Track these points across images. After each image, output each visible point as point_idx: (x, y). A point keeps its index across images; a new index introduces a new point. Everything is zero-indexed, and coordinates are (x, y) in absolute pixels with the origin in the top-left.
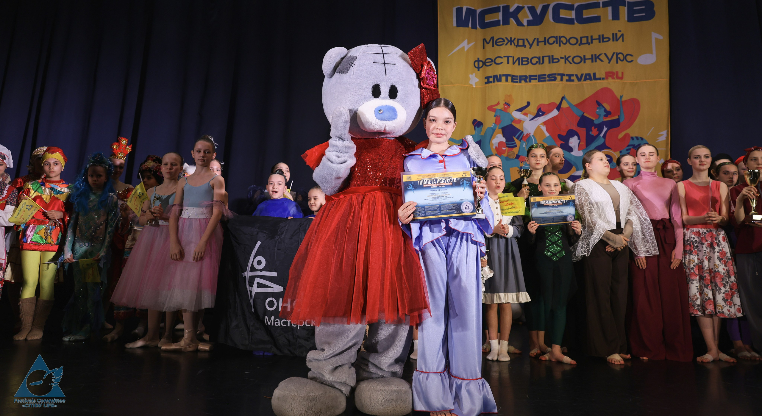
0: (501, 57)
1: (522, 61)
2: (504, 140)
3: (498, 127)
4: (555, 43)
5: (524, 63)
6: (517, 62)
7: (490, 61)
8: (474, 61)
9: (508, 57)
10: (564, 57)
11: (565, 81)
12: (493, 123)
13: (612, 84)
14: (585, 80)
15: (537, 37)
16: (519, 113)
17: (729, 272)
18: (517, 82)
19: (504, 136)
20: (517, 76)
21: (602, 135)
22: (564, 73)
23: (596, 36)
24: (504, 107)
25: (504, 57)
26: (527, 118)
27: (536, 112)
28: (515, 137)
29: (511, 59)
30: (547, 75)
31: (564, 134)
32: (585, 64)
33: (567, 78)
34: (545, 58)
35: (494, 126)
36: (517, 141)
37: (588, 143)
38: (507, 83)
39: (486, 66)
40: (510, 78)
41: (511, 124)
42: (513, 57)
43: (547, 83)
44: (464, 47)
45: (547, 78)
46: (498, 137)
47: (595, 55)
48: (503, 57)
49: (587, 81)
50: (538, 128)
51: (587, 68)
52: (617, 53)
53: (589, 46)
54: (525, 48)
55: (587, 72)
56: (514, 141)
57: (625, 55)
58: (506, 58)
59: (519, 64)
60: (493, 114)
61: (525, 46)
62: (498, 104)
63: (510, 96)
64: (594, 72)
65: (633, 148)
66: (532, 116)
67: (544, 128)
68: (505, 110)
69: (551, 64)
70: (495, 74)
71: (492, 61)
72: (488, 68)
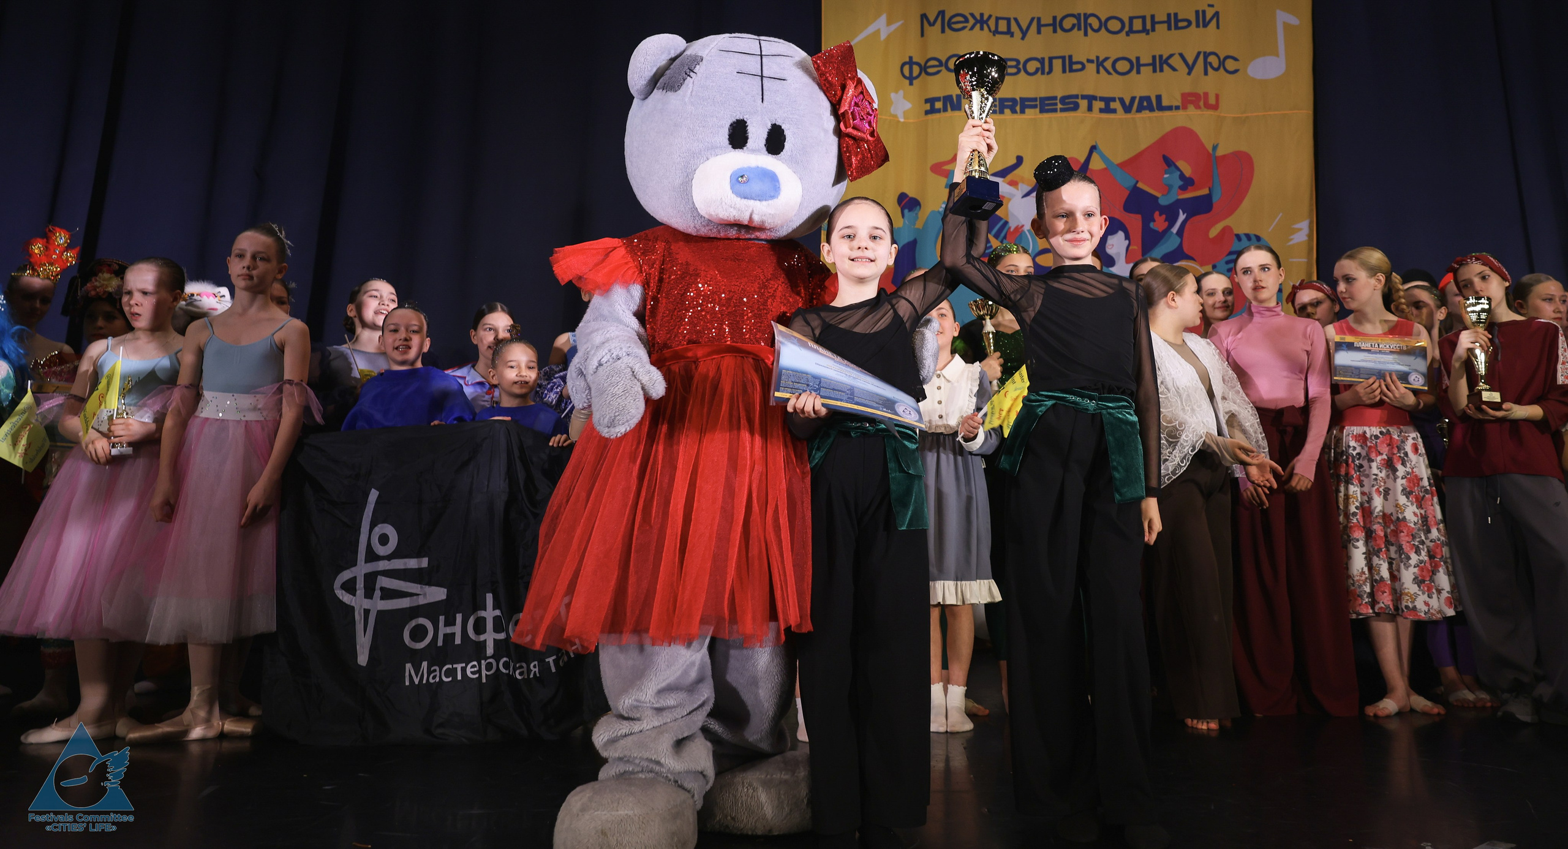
4: (1076, 28)
5: (1011, 71)
7: (935, 63)
8: (900, 66)
10: (1095, 59)
11: (1098, 110)
12: (943, 203)
13: (1195, 119)
14: (1139, 110)
15: (1036, 16)
16: (998, 180)
17: (1427, 521)
21: (1175, 230)
22: (1096, 95)
23: (1161, 17)
26: (1017, 193)
30: (1058, 98)
32: (1138, 75)
33: (1102, 105)
34: (1054, 61)
35: (943, 209)
36: (994, 242)
37: (1148, 244)
39: (928, 74)
43: (1059, 114)
44: (879, 31)
45: (1059, 104)
47: (1161, 56)
49: (1143, 112)
51: (1142, 84)
52: (1205, 53)
53: (1148, 36)
54: (1012, 38)
55: (1144, 93)
57: (1222, 59)
60: (942, 181)
61: (1012, 35)
62: (954, 159)
64: (1158, 93)
66: (1028, 188)
69: (1068, 74)
70: (948, 93)
71: (941, 64)
72: (931, 78)
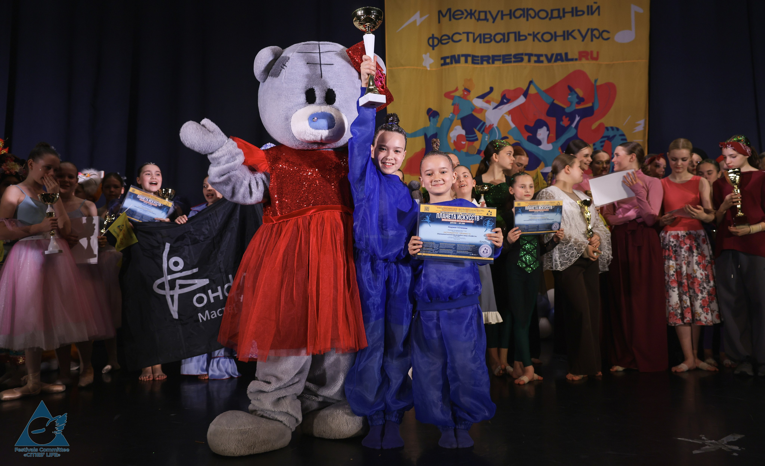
0: (460, 34)
1: (484, 38)
2: (463, 132)
3: (456, 117)
4: (522, 17)
5: (487, 40)
6: (478, 39)
7: (446, 37)
8: (427, 39)
9: (468, 33)
10: (532, 33)
11: (534, 61)
12: (451, 113)
13: (585, 66)
14: (555, 61)
15: (501, 10)
16: (480, 100)
17: (707, 277)
18: (478, 63)
19: (464, 128)
20: (478, 57)
21: (574, 125)
22: (532, 53)
23: (568, 9)
24: (464, 94)
25: (464, 33)
26: (490, 107)
27: (499, 99)
28: (476, 128)
29: (471, 36)
31: (531, 124)
32: (556, 42)
34: (510, 35)
35: (451, 116)
36: (478, 134)
37: (559, 135)
38: (467, 65)
39: (442, 44)
40: (470, 59)
41: (472, 115)
42: (474, 34)
44: (415, 22)
45: (513, 58)
46: (456, 129)
47: (568, 31)
48: (461, 33)
49: (557, 62)
50: (502, 119)
51: (558, 47)
52: (592, 29)
53: (561, 20)
55: (559, 52)
56: (474, 133)
57: (601, 31)
58: (465, 35)
59: (481, 42)
60: (450, 102)
61: (488, 21)
62: (457, 90)
63: (470, 80)
64: (566, 51)
65: (608, 140)
66: (495, 104)
67: (509, 118)
68: (464, 97)
69: (517, 42)
70: (453, 54)
71: (449, 38)
72: (444, 46)
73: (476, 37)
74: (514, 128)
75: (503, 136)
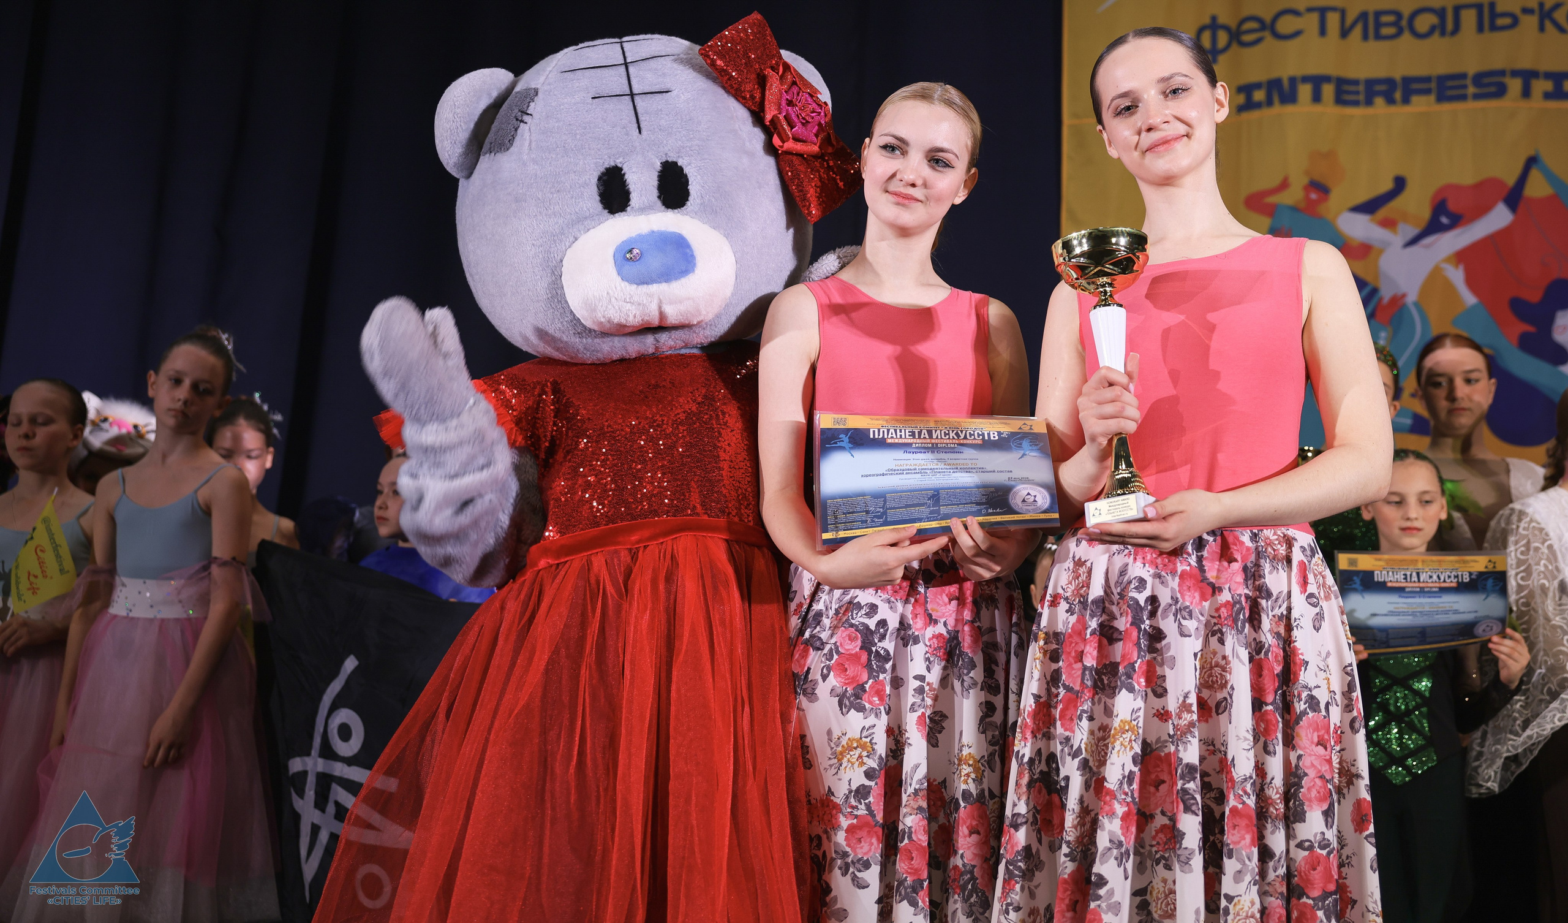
0: (1296, 13)
1: (1378, 25)
5: (1385, 31)
6: (1358, 31)
7: (1255, 25)
9: (1323, 11)
10: (1535, 6)
11: (1541, 95)
16: (1363, 219)
18: (1356, 103)
20: (1356, 82)
22: (1536, 68)
24: (1307, 198)
25: (1310, 10)
26: (1393, 240)
27: (1426, 214)
29: (1333, 19)
30: (1470, 76)
31: (1534, 296)
33: (1548, 86)
34: (1464, 13)
38: (1318, 109)
39: (1243, 44)
40: (1328, 90)
42: (1343, 13)
43: (1471, 105)
45: (1470, 86)
48: (1303, 9)
50: (1435, 277)
58: (1315, 17)
59: (1365, 37)
60: (1265, 223)
62: (1284, 185)
63: (1331, 156)
66: (1412, 231)
67: (1457, 276)
69: (1488, 35)
70: (1274, 75)
71: (1263, 26)
72: (1247, 52)
73: (1349, 21)
74: (1474, 307)
75: (1435, 332)
